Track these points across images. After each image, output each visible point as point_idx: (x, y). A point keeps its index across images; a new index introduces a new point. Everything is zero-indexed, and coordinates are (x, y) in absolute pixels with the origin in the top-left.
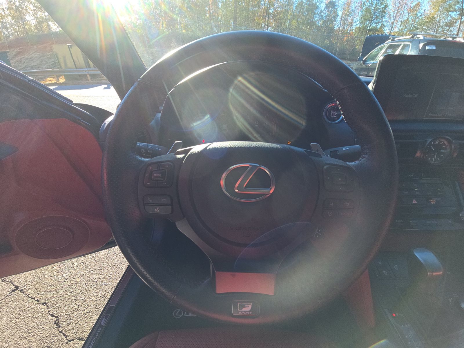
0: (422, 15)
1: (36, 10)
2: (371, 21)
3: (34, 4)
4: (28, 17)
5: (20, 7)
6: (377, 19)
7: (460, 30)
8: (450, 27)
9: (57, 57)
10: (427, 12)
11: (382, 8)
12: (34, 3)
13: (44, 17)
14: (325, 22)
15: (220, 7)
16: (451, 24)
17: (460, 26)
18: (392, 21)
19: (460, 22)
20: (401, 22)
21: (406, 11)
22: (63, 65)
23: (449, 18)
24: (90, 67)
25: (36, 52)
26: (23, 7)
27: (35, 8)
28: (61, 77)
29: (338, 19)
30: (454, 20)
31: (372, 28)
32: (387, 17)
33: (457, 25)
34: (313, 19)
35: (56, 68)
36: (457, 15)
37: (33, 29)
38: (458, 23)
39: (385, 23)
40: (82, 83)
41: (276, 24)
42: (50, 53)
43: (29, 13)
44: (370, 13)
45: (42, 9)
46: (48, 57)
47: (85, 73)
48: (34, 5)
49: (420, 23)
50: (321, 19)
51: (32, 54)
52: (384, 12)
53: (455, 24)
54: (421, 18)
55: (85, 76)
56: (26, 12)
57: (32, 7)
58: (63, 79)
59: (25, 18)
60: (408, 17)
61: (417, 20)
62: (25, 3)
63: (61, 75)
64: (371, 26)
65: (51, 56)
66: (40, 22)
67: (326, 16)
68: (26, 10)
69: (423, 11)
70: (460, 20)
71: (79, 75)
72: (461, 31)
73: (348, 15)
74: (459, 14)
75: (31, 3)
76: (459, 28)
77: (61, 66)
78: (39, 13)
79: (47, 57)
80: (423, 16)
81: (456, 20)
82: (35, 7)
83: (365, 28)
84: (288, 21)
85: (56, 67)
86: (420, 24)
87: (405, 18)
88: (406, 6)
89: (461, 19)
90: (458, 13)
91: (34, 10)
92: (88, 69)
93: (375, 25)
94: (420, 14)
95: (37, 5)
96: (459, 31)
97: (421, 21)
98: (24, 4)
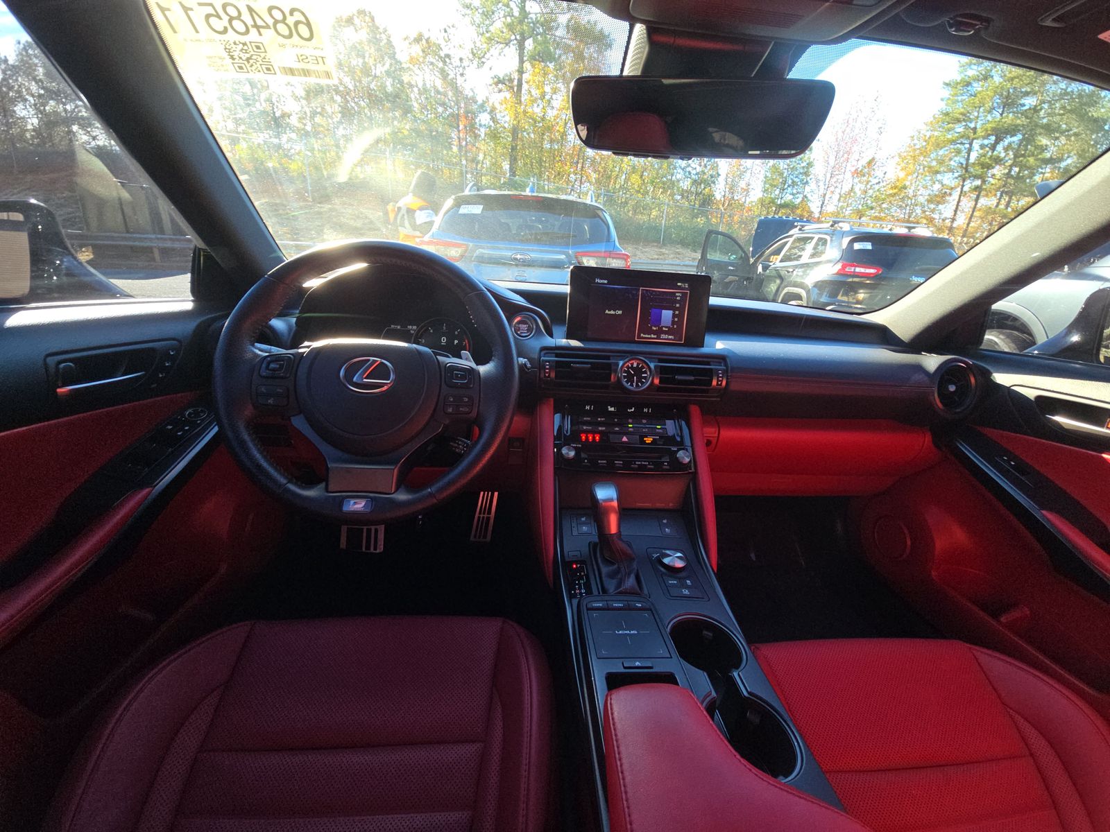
0: (879, 182)
1: (43, 95)
2: (783, 190)
3: (42, 83)
4: (20, 110)
5: (5, 86)
6: (793, 187)
7: (959, 208)
8: (939, 203)
9: (83, 205)
10: (891, 176)
11: (803, 167)
12: (40, 80)
13: (63, 114)
14: (695, 182)
15: (483, 135)
16: (940, 198)
17: (959, 202)
18: (822, 191)
19: (959, 193)
20: (840, 194)
21: (849, 175)
22: (94, 223)
23: (937, 186)
24: (162, 231)
25: (29, 189)
26: (13, 87)
27: (42, 92)
28: (83, 249)
29: (721, 180)
30: (947, 189)
31: (785, 202)
32: (812, 186)
33: (954, 200)
34: (672, 175)
35: (74, 228)
36: (953, 179)
37: (28, 135)
38: (956, 195)
39: (809, 195)
40: (137, 265)
41: (599, 178)
42: (64, 195)
43: (26, 100)
44: (781, 174)
45: (60, 96)
46: (59, 202)
47: (148, 244)
48: (40, 84)
49: (876, 197)
50: (688, 177)
51: (19, 193)
52: (806, 174)
53: (947, 198)
54: (877, 187)
55: (148, 250)
56: (18, 97)
57: (34, 87)
58: (87, 253)
59: (14, 112)
60: (853, 185)
61: (871, 192)
62: (20, 79)
63: (85, 246)
64: (784, 198)
65: (66, 200)
66: (50, 123)
67: (697, 174)
68: (19, 92)
69: (881, 175)
70: (959, 189)
71: (131, 247)
72: (963, 211)
73: (740, 176)
74: (960, 176)
75: (34, 79)
76: (958, 205)
77: (88, 225)
78: (52, 103)
79: (57, 204)
80: (881, 184)
81: (952, 189)
82: (42, 89)
83: (772, 201)
84: (622, 175)
85: (76, 226)
86: (877, 199)
87: (846, 188)
88: (849, 164)
89: (963, 186)
90: (956, 175)
91: (40, 96)
92: (159, 236)
93: (792, 197)
94: (877, 181)
95: (49, 85)
96: (958, 212)
97: (878, 193)
98: (17, 80)
